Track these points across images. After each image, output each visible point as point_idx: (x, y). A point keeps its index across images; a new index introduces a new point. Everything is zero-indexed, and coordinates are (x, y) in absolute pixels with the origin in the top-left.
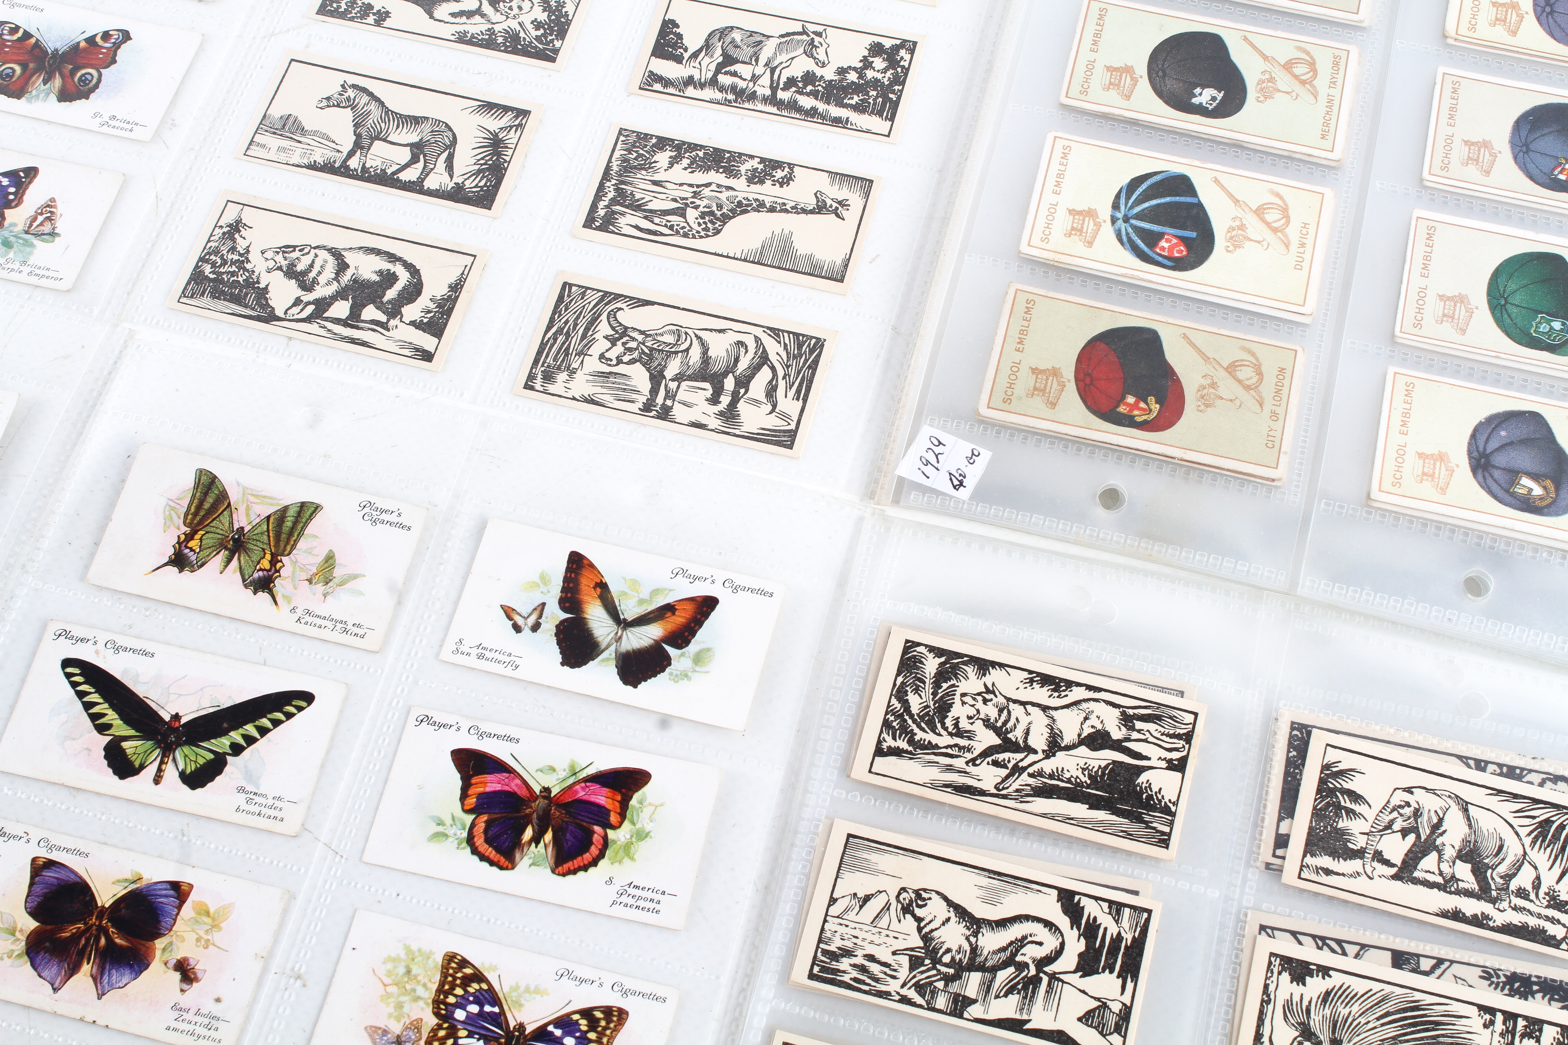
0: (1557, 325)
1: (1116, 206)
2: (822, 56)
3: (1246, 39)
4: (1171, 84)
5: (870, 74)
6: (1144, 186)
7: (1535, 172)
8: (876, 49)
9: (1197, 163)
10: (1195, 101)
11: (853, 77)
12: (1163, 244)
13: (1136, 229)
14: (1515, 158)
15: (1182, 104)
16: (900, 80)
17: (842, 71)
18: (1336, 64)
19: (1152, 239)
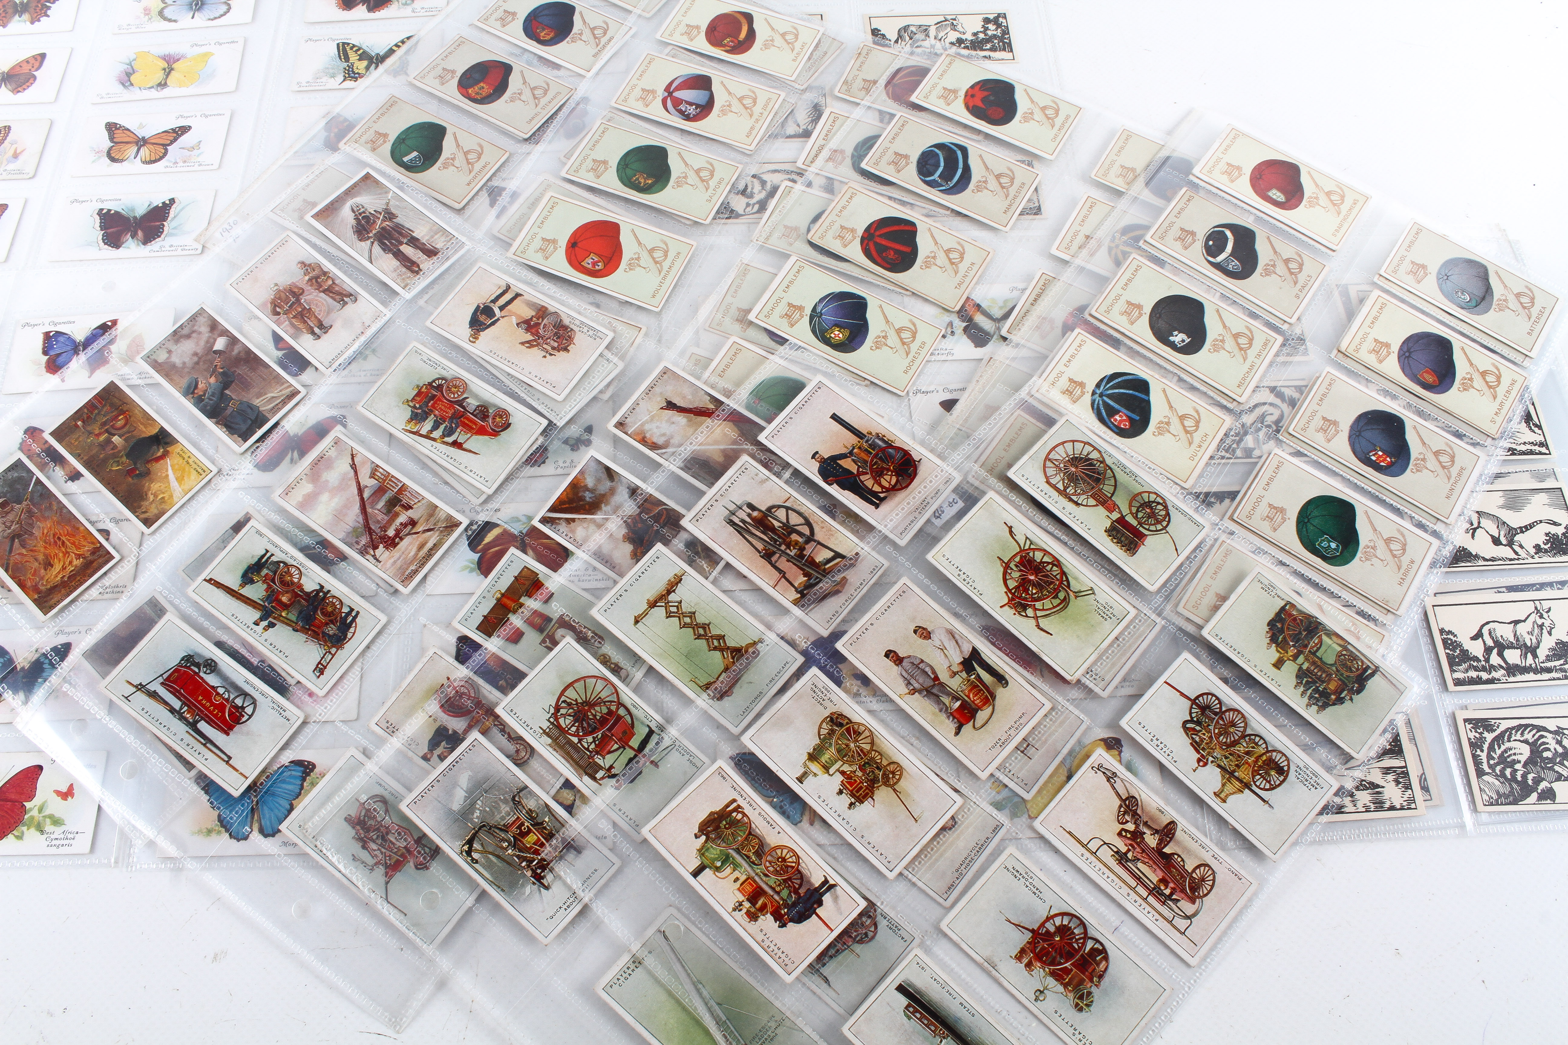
0: (1333, 545)
1: (1098, 385)
3: (1218, 311)
4: (1162, 324)
6: (1120, 379)
7: (1358, 449)
9: (1157, 376)
10: (1172, 339)
12: (1117, 417)
13: (1104, 402)
14: (1350, 437)
15: (1163, 337)
18: (1265, 344)
19: (1112, 412)
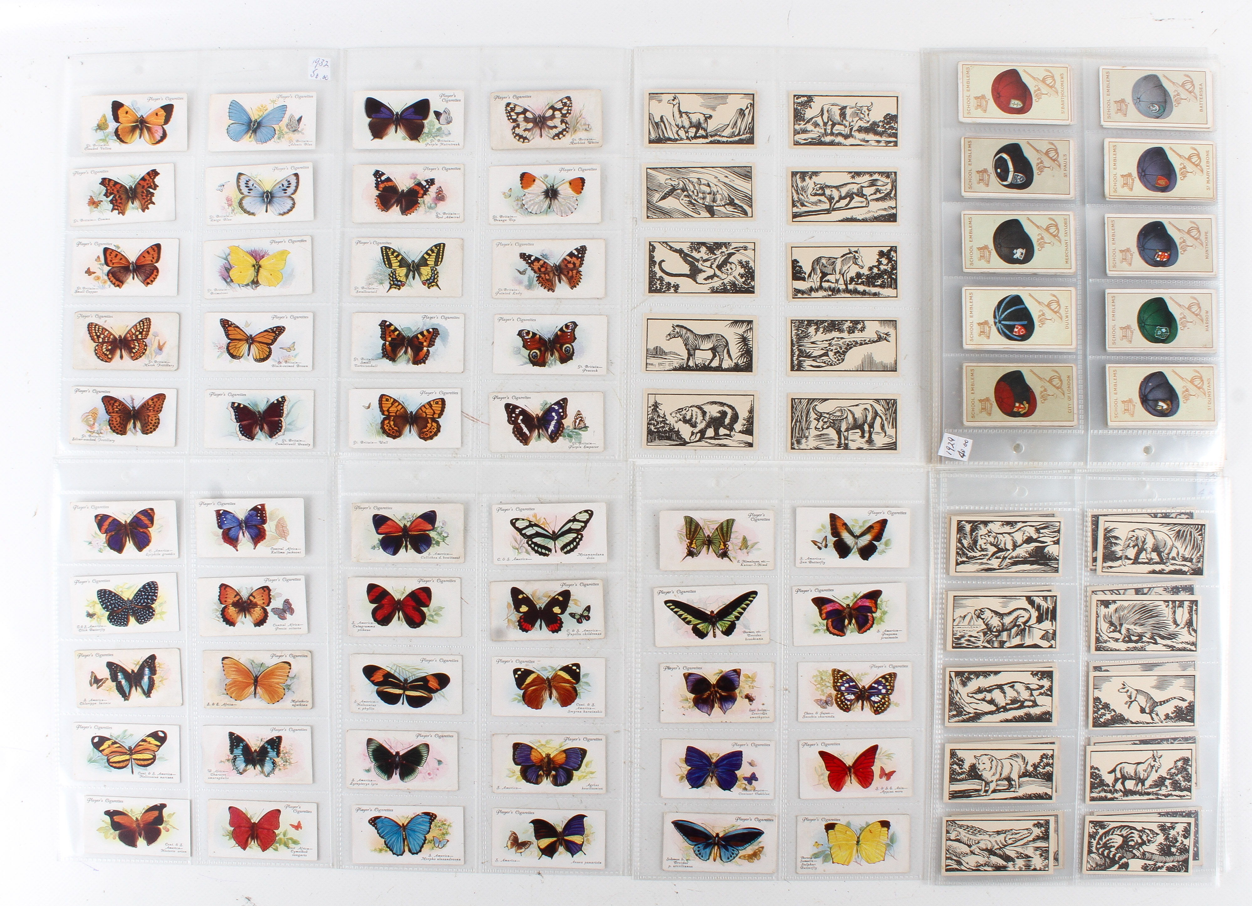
0: (1164, 330)
1: (995, 317)
2: (861, 263)
3: (1029, 219)
4: (1005, 251)
5: (882, 267)
6: (1003, 305)
7: (1148, 260)
8: (881, 254)
9: (1021, 288)
10: (1015, 257)
11: (875, 270)
12: (1016, 330)
13: (1004, 325)
14: (1140, 254)
15: (1010, 260)
16: (894, 268)
17: (871, 269)
18: (1065, 223)
19: (1011, 328)
